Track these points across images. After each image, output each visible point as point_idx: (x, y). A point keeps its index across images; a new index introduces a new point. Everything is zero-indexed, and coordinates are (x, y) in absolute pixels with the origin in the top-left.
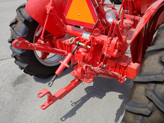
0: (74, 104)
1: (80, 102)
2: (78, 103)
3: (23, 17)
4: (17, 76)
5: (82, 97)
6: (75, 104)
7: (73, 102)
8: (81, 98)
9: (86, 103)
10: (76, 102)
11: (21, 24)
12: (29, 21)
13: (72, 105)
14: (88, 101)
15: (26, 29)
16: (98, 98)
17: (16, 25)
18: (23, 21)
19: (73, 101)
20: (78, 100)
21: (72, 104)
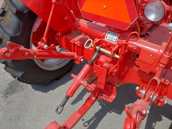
0: (86, 124)
1: (94, 120)
2: (92, 122)
3: (14, 5)
4: (9, 82)
5: (96, 112)
6: (89, 124)
7: (85, 121)
8: (95, 114)
9: (101, 122)
10: (90, 120)
11: (11, 17)
12: (24, 11)
13: (84, 125)
14: (105, 118)
15: (20, 24)
16: (116, 113)
17: (3, 18)
18: (15, 13)
19: (85, 119)
20: (92, 117)
21: (85, 123)
